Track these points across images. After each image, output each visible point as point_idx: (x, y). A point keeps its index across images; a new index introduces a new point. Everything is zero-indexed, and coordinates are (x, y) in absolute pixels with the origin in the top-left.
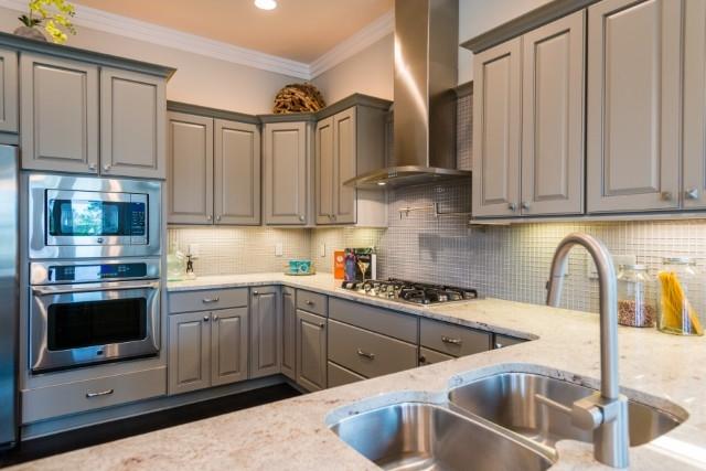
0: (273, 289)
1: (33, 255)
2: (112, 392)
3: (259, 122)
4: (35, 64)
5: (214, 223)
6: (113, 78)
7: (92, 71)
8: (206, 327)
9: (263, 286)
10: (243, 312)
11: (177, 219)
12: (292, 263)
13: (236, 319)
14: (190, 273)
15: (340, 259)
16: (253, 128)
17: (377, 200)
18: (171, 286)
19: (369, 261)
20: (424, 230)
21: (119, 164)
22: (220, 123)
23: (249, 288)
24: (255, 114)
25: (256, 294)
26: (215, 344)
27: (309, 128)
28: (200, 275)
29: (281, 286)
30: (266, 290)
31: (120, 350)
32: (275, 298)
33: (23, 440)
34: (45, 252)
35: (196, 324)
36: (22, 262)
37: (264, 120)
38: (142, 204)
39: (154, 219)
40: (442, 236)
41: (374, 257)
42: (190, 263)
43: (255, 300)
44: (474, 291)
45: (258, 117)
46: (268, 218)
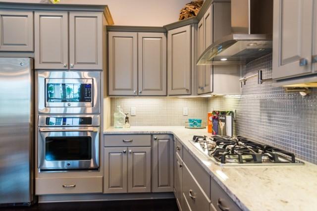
0: (168, 137)
2: (75, 186)
4: (40, 16)
5: (138, 95)
6: (75, 17)
7: (65, 15)
8: (125, 156)
9: (160, 134)
10: (148, 150)
11: (117, 92)
12: (190, 120)
13: (143, 154)
14: (127, 124)
15: (211, 119)
16: (162, 35)
17: (232, 74)
19: (224, 121)
20: (263, 96)
21: (78, 63)
22: (141, 34)
23: (152, 135)
24: (162, 26)
25: (156, 139)
26: (130, 166)
27: (193, 28)
28: (132, 125)
29: (173, 135)
30: (163, 137)
31: (80, 164)
32: (169, 143)
33: (39, 202)
35: (119, 154)
36: (36, 115)
37: (167, 28)
38: (90, 85)
40: (275, 101)
41: (229, 119)
42: (127, 118)
43: (155, 143)
44: (292, 156)
45: (165, 27)
46: (170, 91)
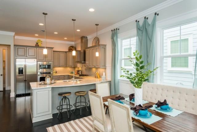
1: (38, 71)
3: (66, 52)
5: (59, 67)
9: (66, 75)
11: (55, 66)
12: (71, 72)
14: (56, 74)
15: (77, 72)
18: (54, 75)
21: (47, 60)
22: (60, 53)
23: (64, 76)
28: (58, 74)
29: (68, 75)
32: (68, 77)
34: (40, 71)
36: (37, 72)
38: (50, 65)
39: (52, 67)
41: (80, 71)
42: (56, 72)
46: (67, 66)
